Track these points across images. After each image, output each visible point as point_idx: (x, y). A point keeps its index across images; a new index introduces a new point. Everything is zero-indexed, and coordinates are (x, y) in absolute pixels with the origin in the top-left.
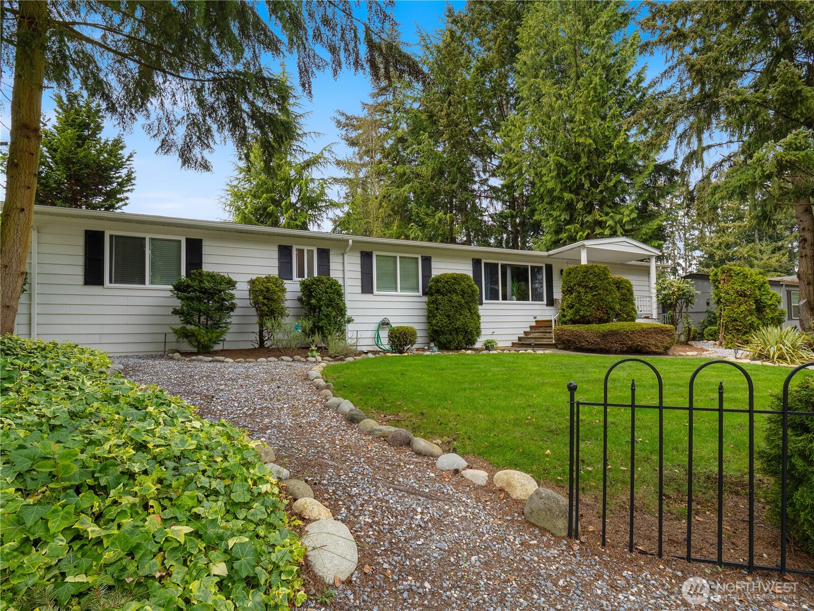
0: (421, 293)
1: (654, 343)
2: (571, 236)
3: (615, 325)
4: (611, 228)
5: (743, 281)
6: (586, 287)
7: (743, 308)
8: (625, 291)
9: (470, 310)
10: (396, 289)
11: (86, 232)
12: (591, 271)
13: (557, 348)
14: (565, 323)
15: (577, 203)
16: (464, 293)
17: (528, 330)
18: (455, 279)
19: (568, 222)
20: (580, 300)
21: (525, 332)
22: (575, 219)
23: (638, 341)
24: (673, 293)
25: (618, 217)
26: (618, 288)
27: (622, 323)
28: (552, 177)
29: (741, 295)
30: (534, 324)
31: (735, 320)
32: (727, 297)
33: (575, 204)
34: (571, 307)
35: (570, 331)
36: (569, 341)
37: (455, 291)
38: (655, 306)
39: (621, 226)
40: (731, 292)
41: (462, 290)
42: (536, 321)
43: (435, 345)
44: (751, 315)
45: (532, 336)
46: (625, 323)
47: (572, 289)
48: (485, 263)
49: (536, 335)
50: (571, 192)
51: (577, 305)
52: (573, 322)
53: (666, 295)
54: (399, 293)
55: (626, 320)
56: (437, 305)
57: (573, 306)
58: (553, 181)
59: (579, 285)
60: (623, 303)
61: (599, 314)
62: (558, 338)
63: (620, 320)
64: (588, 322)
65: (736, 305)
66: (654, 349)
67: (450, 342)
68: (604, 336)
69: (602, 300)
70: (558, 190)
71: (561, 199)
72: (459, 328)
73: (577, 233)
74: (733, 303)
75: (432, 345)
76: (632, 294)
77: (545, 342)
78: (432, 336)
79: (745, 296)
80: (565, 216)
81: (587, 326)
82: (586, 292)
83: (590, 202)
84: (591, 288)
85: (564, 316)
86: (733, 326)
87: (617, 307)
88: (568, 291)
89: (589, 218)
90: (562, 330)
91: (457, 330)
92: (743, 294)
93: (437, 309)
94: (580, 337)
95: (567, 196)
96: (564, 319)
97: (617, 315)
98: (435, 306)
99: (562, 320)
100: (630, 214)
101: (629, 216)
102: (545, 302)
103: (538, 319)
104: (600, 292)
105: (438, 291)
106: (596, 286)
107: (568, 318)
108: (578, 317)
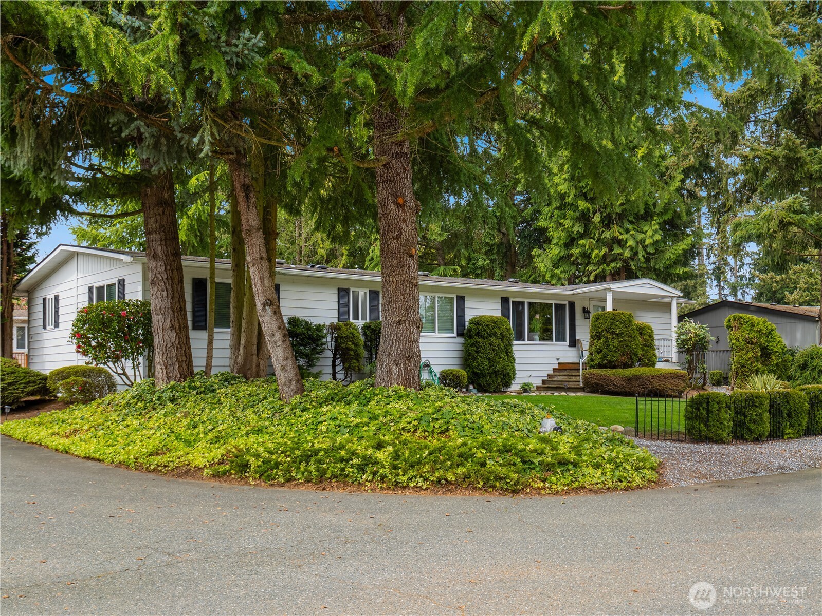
0: (455, 334)
1: (670, 386)
2: (585, 253)
3: (637, 370)
4: (632, 248)
5: (751, 329)
6: (613, 333)
7: (750, 355)
8: (647, 337)
9: (507, 353)
10: (433, 330)
11: (194, 279)
12: (618, 318)
13: (584, 391)
14: (592, 367)
15: (594, 215)
16: (503, 337)
17: (551, 372)
18: (495, 323)
19: (582, 236)
20: (608, 346)
21: (548, 375)
22: (591, 233)
23: (659, 385)
24: (690, 339)
25: (640, 236)
26: (641, 333)
27: (644, 368)
28: (565, 179)
29: (748, 343)
30: (557, 366)
31: (743, 366)
32: (738, 344)
33: (591, 215)
34: (599, 351)
35: (598, 374)
36: (597, 384)
37: (495, 335)
38: (675, 349)
39: (643, 246)
40: (741, 339)
41: (502, 334)
42: (559, 363)
43: (474, 388)
44: (757, 361)
45: (556, 379)
46: (646, 369)
47: (600, 334)
48: (513, 302)
49: (561, 378)
50: (586, 200)
51: (605, 350)
52: (600, 366)
53: (684, 340)
54: (437, 334)
55: (647, 365)
56: (477, 348)
57: (601, 351)
58: (566, 185)
59: (607, 331)
60: (645, 348)
61: (625, 359)
62: (586, 381)
63: (643, 366)
64: (614, 367)
65: (744, 352)
66: (670, 393)
67: (490, 385)
68: (629, 380)
69: (627, 346)
70: (572, 196)
71: (574, 207)
72: (499, 371)
73: (592, 250)
74: (742, 349)
75: (471, 387)
76: (653, 340)
77: (571, 385)
78: (471, 379)
79: (752, 343)
80: (578, 228)
81: (614, 370)
82: (613, 338)
83: (609, 214)
84: (617, 335)
85: (592, 360)
86: (742, 372)
87: (640, 352)
88: (596, 336)
89: (607, 234)
90: (591, 374)
91: (496, 373)
92: (749, 342)
93: (477, 352)
94: (608, 380)
95: (582, 205)
96: (592, 363)
97: (640, 360)
98: (475, 349)
99: (591, 364)
100: (654, 235)
101: (651, 237)
102: (567, 343)
103: (561, 360)
104: (625, 338)
105: (478, 334)
106: (622, 333)
107: (596, 362)
108: (605, 362)
